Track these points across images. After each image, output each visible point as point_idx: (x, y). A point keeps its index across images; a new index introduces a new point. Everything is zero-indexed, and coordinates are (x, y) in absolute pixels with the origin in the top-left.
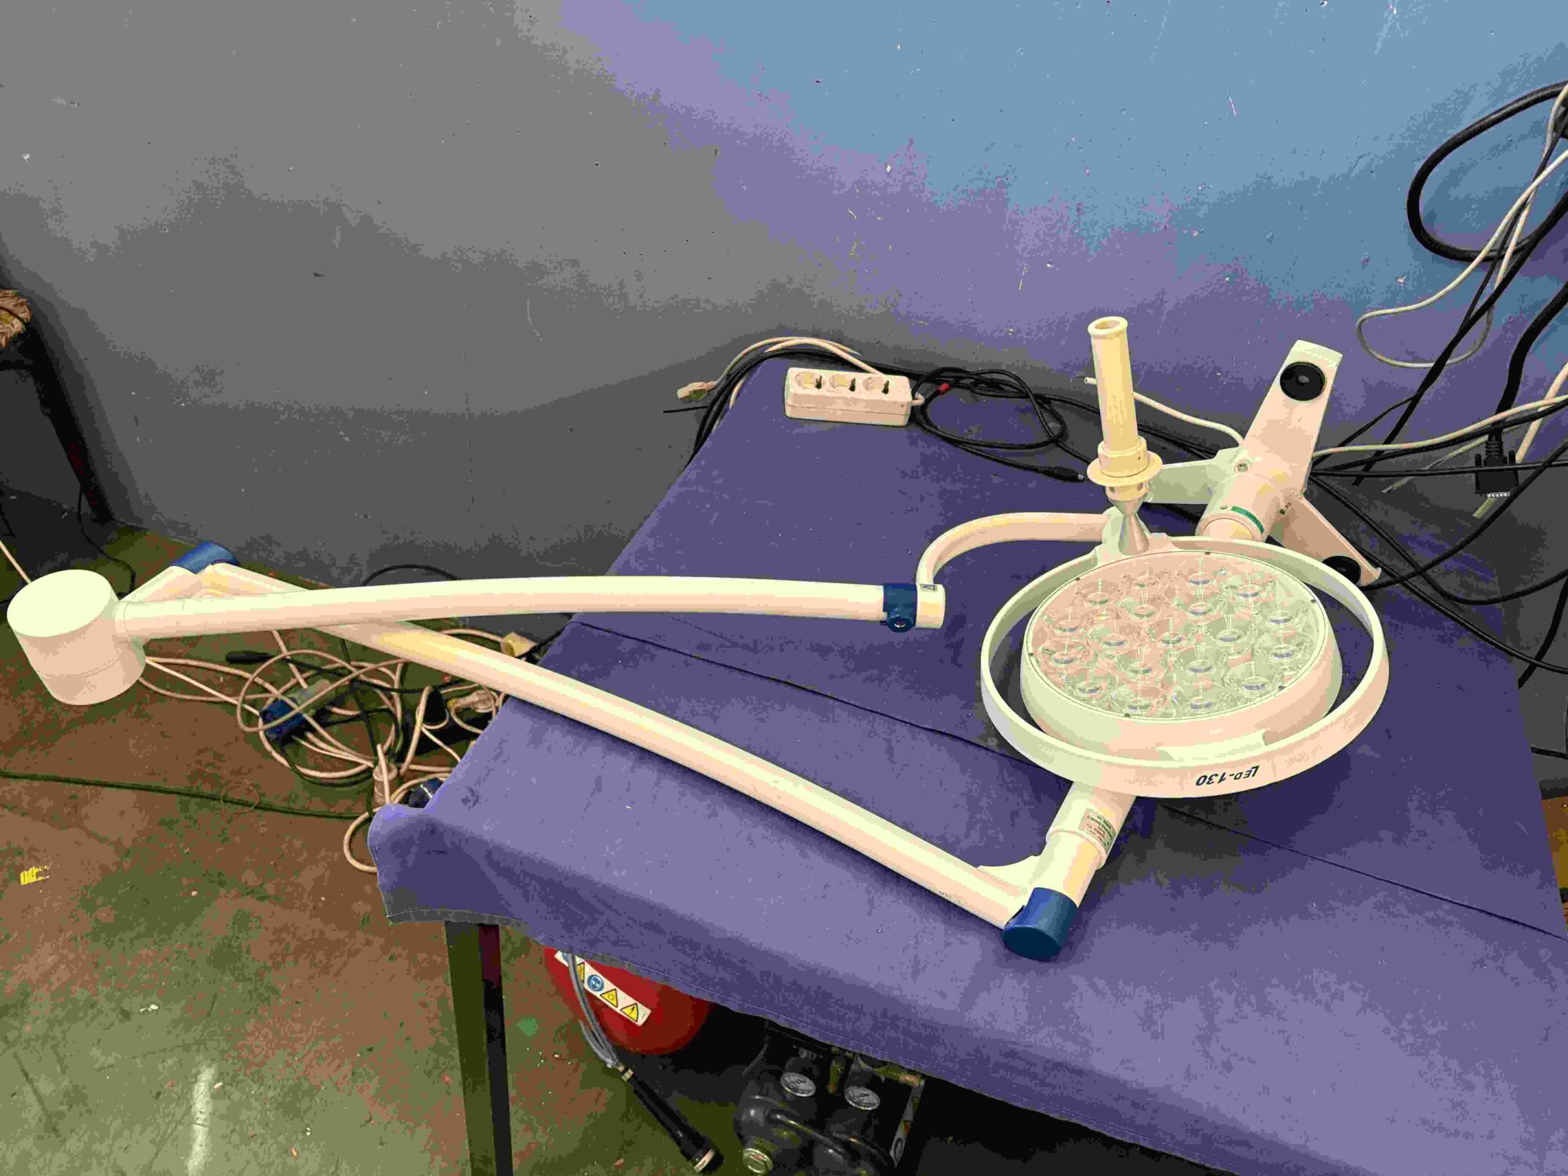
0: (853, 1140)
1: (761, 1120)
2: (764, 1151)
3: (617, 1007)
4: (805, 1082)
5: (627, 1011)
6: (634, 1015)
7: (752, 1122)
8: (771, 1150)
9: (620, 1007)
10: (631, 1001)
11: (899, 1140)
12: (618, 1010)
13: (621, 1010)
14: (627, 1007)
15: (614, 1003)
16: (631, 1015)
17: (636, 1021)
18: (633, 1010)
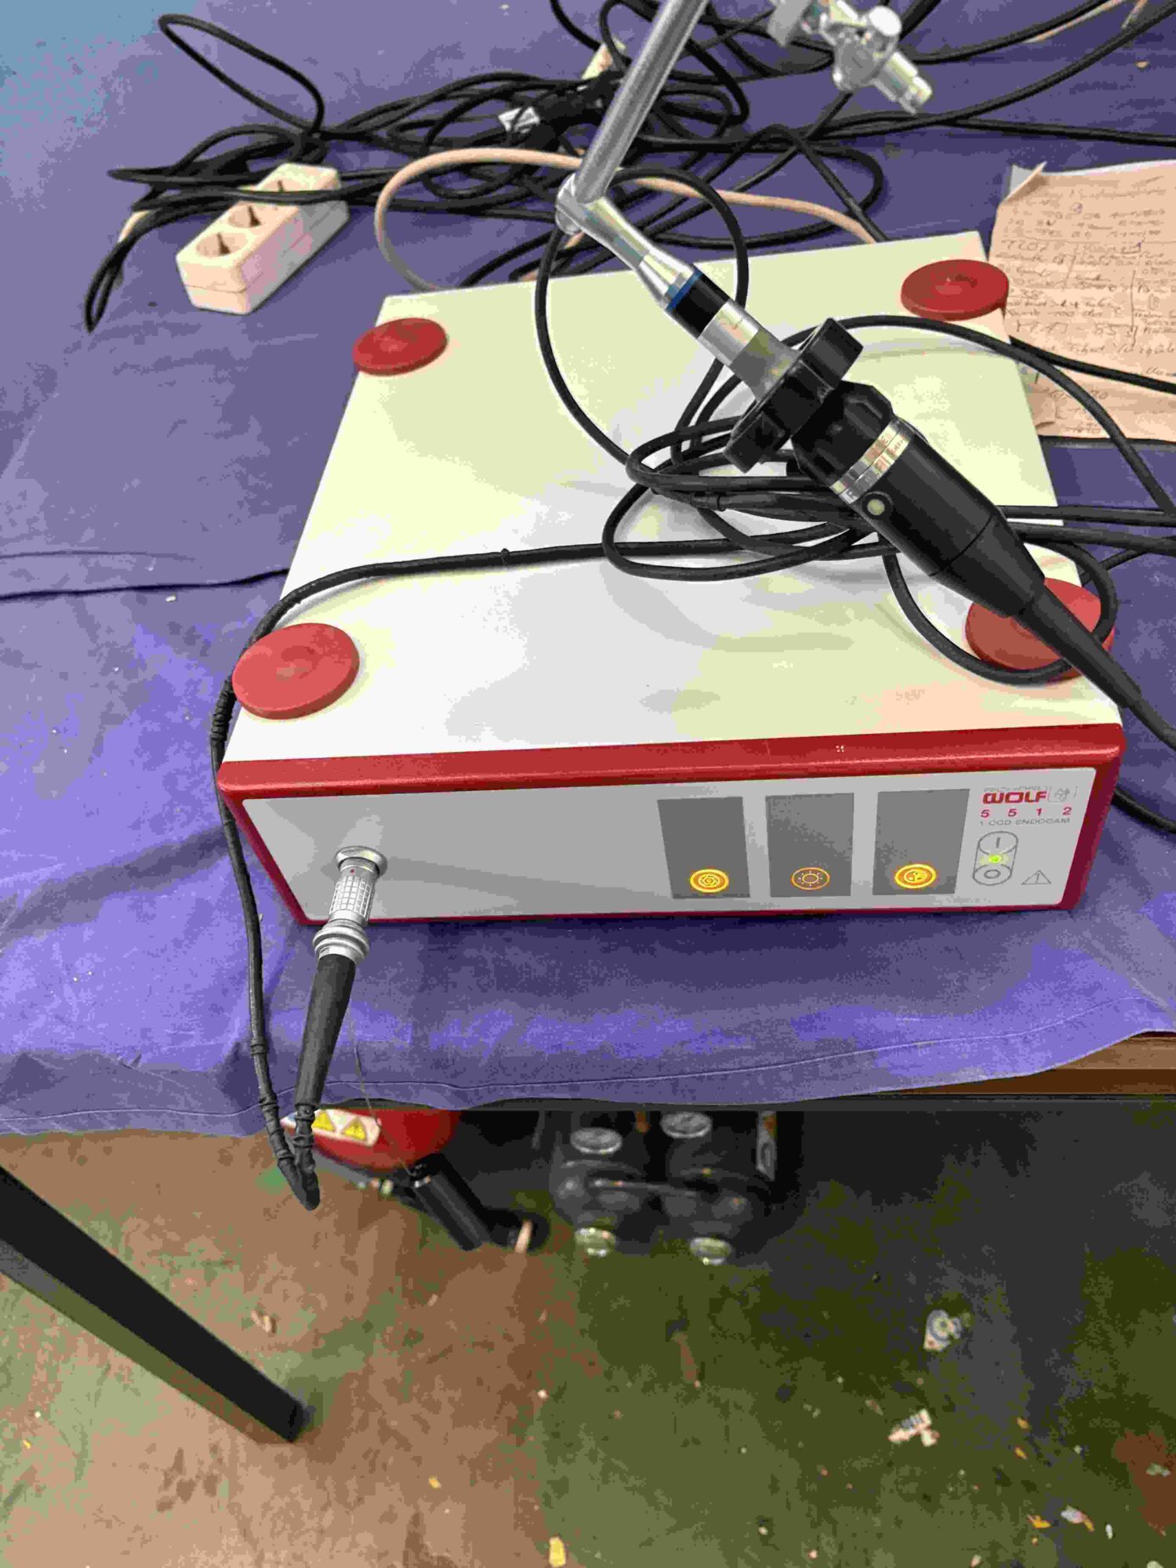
0: (707, 1171)
1: (581, 1193)
2: (600, 1227)
3: (334, 1131)
5: (350, 1132)
6: (360, 1135)
7: (571, 1197)
8: (607, 1221)
9: (340, 1127)
10: (349, 1117)
11: (766, 1146)
12: (337, 1136)
13: (343, 1133)
14: (348, 1126)
15: (330, 1127)
16: (355, 1135)
17: (366, 1139)
18: (356, 1127)
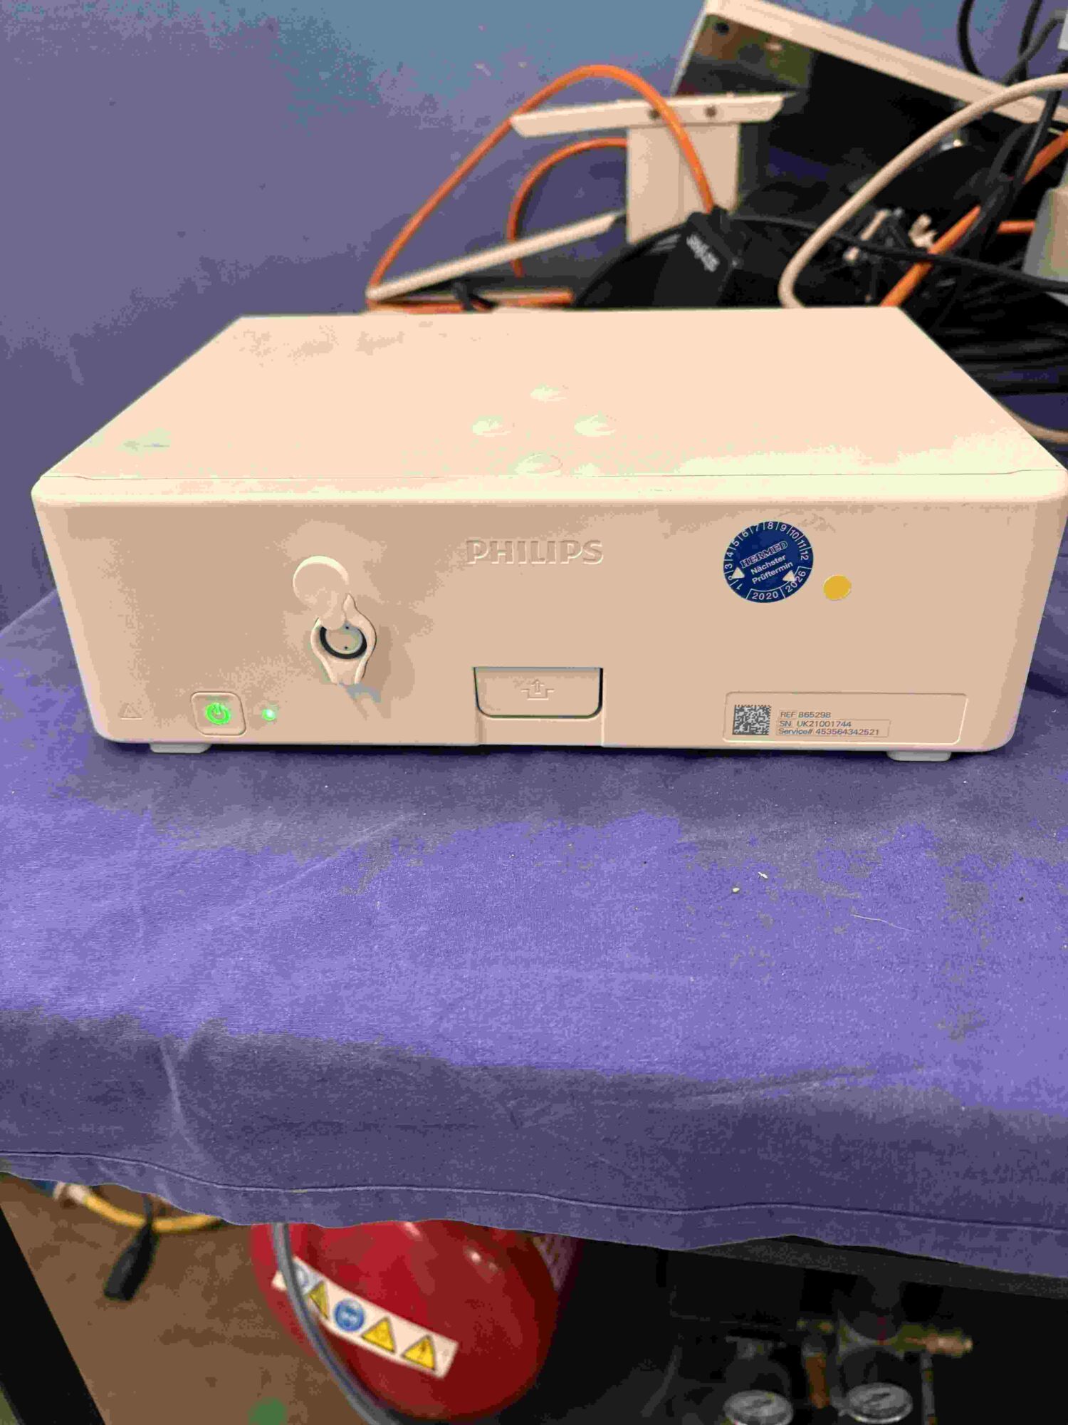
3: (393, 1351)
4: (768, 1402)
5: (415, 1355)
6: (426, 1360)
9: (400, 1350)
10: (419, 1333)
12: (396, 1358)
13: (403, 1356)
14: (412, 1347)
15: (388, 1345)
16: (422, 1360)
17: (434, 1369)
18: (423, 1349)
